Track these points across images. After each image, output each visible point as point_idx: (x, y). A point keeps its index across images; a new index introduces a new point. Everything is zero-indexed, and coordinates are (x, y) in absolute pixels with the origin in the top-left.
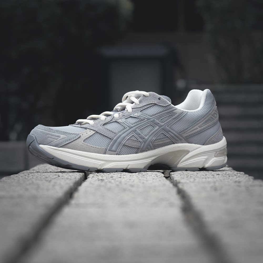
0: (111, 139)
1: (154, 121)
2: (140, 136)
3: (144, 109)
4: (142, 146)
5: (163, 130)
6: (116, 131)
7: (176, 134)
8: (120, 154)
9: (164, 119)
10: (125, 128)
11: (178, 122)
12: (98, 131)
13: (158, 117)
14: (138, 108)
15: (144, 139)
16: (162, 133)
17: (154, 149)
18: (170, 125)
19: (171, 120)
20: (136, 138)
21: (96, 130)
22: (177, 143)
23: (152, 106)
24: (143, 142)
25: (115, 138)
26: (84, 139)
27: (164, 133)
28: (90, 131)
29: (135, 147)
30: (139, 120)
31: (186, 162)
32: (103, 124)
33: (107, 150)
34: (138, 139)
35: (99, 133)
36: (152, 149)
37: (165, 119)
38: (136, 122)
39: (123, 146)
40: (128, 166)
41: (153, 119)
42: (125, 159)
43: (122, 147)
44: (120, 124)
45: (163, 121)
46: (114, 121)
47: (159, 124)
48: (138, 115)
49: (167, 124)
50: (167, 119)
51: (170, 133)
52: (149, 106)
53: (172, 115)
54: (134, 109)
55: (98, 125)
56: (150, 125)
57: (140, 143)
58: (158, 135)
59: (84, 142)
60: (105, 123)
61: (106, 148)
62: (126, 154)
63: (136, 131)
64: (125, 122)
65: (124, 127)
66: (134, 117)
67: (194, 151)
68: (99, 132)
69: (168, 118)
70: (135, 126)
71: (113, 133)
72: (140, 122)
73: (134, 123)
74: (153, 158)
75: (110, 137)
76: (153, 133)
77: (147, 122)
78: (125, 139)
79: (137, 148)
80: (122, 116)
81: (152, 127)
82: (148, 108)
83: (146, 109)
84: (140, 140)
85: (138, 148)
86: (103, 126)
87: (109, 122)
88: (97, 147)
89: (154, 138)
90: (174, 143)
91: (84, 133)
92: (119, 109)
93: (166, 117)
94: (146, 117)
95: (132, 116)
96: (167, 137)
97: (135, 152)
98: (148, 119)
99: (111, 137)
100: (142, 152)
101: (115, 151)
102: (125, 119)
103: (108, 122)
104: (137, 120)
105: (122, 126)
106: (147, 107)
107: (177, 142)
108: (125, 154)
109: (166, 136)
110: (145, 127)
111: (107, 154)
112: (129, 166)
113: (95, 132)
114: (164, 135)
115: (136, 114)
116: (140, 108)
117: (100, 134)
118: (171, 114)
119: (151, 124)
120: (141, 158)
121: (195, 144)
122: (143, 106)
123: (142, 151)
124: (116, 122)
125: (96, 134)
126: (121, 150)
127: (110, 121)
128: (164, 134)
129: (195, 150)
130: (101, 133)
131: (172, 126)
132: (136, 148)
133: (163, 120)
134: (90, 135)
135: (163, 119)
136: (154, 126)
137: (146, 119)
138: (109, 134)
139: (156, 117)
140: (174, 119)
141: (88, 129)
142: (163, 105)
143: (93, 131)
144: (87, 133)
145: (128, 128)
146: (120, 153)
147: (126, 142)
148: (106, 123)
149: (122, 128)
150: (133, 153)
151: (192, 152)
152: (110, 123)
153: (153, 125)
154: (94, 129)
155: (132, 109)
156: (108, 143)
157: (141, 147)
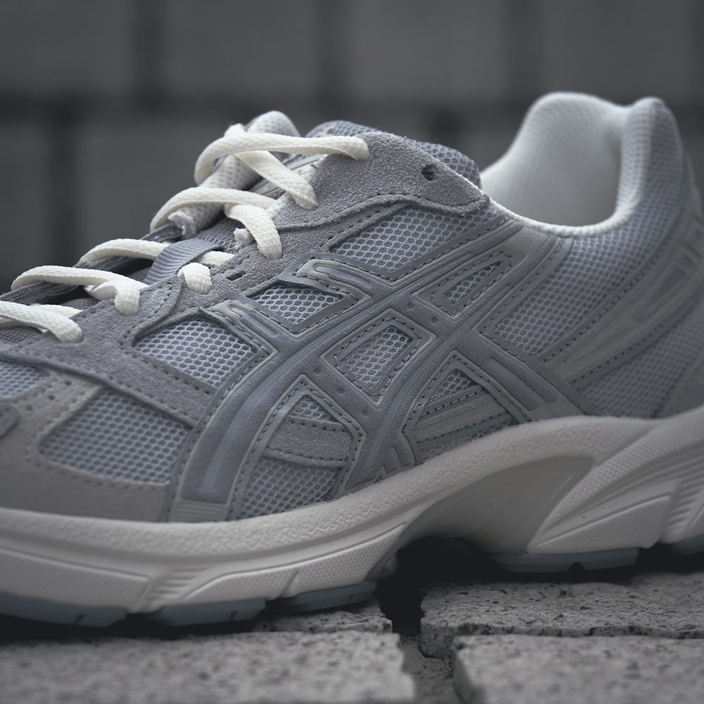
0: (188, 427)
1: (410, 305)
2: (341, 395)
3: (351, 237)
4: (357, 454)
5: (460, 355)
6: (214, 380)
7: (523, 367)
8: (243, 514)
9: (461, 290)
10: (257, 356)
11: (533, 300)
12: (114, 382)
13: (429, 278)
14: (311, 228)
15: (365, 412)
16: (456, 371)
17: (418, 462)
18: (495, 322)
19: (496, 293)
20: (322, 409)
21: (104, 376)
22: (530, 421)
23: (389, 218)
24: (362, 431)
25: (212, 421)
26: (39, 437)
27: (465, 370)
28: (68, 383)
29: (324, 463)
30: (330, 300)
31: (578, 520)
32: (130, 338)
33: (178, 498)
34: (336, 415)
35: (122, 394)
36: (406, 465)
37: (467, 288)
38: (316, 319)
39: (260, 461)
40: (291, 579)
41: (402, 293)
42: (276, 538)
43: (256, 467)
44: (229, 332)
45: (453, 302)
46: (189, 311)
47: (435, 319)
48: (320, 272)
49: (477, 315)
50: (473, 286)
51: (494, 365)
52: (375, 217)
53: (498, 264)
54: (290, 237)
55: (108, 344)
56: (392, 331)
57: (345, 438)
58: (436, 383)
59: (42, 452)
60: (141, 326)
61: (167, 488)
62: (276, 511)
63: (317, 370)
64: (251, 321)
65: (254, 350)
66: (298, 287)
67: (616, 457)
68: (123, 387)
69: (478, 280)
70: (309, 341)
71: (196, 393)
72: (334, 318)
73: (307, 325)
74: (410, 516)
75: (182, 417)
76: (411, 374)
77: (372, 311)
78: (268, 424)
79: (332, 469)
80: (232, 278)
81: (402, 339)
82: (369, 228)
83: (358, 233)
84: (344, 419)
85: (340, 469)
86: (133, 345)
87: (165, 318)
88: (119, 479)
89: (419, 405)
90: (514, 422)
91: (35, 395)
92: (188, 225)
93: (470, 278)
94: (368, 287)
95: (286, 277)
96: (483, 389)
97: (323, 493)
98: (377, 296)
99: (188, 418)
100: (359, 490)
101: (219, 500)
102: (250, 296)
103: (159, 322)
104: (316, 306)
105: (241, 341)
106: (366, 222)
107: (530, 414)
108: (269, 508)
109: (473, 383)
110: (366, 344)
111: (178, 520)
112: (297, 580)
113: (95, 389)
114: (465, 383)
115: (307, 267)
116: (327, 232)
117: (127, 397)
118: (493, 260)
119: (393, 323)
120: (353, 521)
121: (618, 414)
122: (344, 218)
123: (360, 482)
124: (202, 317)
125: (106, 399)
126: (249, 486)
127: (170, 314)
128: (463, 375)
129: (620, 449)
130: (131, 390)
131: (502, 328)
132: (326, 468)
133: (454, 293)
134: (73, 407)
135: (454, 288)
136: (411, 333)
137: (367, 297)
138: (177, 395)
139: (419, 283)
140: (510, 285)
141: (53, 374)
142: (448, 208)
143: (84, 383)
144: (51, 398)
145: (275, 352)
146: (248, 504)
147: (273, 436)
148: (149, 327)
149: (241, 353)
150: (312, 501)
151: (606, 463)
152: (171, 326)
153: (403, 328)
154: (92, 372)
155: (280, 231)
156: (174, 453)
157: (354, 464)
